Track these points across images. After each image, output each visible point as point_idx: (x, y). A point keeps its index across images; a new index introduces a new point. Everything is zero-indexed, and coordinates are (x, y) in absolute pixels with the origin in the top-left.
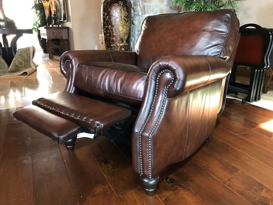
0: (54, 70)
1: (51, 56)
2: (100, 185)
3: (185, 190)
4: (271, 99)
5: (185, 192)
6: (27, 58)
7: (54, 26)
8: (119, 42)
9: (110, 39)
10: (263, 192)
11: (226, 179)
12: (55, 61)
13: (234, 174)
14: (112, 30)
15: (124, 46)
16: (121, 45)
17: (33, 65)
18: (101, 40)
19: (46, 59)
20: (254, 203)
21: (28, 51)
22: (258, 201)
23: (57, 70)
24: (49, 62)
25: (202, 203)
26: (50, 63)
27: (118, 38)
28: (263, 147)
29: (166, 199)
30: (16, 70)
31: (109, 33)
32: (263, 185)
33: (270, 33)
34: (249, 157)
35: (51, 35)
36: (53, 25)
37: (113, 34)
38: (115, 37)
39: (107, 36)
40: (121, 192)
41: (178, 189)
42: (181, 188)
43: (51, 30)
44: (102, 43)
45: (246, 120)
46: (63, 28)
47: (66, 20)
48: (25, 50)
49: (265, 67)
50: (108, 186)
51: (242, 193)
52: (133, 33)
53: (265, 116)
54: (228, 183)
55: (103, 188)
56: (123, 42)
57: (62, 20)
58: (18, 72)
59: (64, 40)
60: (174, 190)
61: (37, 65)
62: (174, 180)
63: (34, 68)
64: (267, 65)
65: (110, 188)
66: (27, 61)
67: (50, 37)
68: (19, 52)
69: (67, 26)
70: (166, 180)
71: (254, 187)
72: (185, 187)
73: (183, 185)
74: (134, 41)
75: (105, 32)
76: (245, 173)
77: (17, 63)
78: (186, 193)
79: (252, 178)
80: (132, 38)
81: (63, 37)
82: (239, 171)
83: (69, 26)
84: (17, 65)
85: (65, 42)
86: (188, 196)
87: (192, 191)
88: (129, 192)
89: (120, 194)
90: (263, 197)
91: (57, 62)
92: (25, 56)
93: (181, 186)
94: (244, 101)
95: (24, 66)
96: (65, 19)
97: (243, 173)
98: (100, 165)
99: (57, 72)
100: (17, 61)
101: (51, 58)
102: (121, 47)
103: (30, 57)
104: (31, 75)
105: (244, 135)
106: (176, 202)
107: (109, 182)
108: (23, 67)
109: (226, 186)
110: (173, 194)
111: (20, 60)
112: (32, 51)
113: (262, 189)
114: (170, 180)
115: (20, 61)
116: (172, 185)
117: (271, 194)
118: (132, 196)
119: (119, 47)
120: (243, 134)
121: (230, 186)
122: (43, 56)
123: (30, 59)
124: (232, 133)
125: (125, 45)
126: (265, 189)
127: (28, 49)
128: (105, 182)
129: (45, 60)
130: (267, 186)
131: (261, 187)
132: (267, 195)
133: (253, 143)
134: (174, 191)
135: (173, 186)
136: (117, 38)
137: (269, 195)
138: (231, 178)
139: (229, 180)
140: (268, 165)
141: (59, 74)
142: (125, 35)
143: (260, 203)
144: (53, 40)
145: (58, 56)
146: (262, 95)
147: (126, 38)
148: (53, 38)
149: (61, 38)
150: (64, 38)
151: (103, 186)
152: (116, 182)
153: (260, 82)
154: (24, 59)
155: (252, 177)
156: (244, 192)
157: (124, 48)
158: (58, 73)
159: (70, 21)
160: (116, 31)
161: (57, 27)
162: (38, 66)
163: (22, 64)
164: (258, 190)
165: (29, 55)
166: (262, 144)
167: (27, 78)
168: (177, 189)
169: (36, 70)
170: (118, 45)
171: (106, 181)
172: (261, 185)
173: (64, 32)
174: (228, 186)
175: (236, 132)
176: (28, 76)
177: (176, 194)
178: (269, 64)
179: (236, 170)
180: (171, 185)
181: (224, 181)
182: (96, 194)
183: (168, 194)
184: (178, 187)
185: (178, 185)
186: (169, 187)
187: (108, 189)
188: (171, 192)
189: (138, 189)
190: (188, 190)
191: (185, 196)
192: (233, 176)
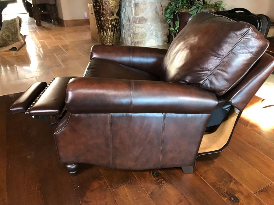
0: (44, 42)
1: (38, 22)
2: (97, 180)
3: (168, 184)
5: (168, 185)
6: (14, 30)
8: (109, 16)
9: (100, 12)
10: (232, 184)
11: (203, 172)
12: (43, 29)
13: (210, 166)
14: (102, 3)
15: (115, 20)
16: (111, 18)
17: (21, 38)
18: (90, 10)
19: (33, 26)
20: (222, 194)
21: (14, 24)
22: (226, 193)
24: (37, 31)
25: (181, 195)
26: (38, 33)
27: (109, 11)
28: (238, 138)
29: (151, 193)
30: (3, 44)
31: (98, 6)
32: (232, 177)
33: (258, 21)
35: (37, 0)
37: (103, 7)
38: (106, 10)
39: (96, 9)
40: (114, 186)
41: (162, 182)
42: (164, 182)
44: (92, 14)
48: (11, 23)
50: (103, 181)
51: (214, 185)
52: (124, 4)
54: (204, 175)
55: (100, 183)
56: (113, 15)
58: (7, 46)
59: (51, 5)
60: (159, 184)
61: (23, 35)
62: (160, 174)
63: (22, 41)
65: (105, 183)
66: (14, 33)
67: (36, 2)
68: (5, 24)
70: (153, 174)
71: (225, 179)
72: (168, 180)
73: (166, 178)
74: (125, 13)
75: (95, 5)
76: (220, 165)
77: (4, 37)
78: (168, 186)
80: (122, 8)
81: (49, 2)
84: (4, 39)
85: (52, 7)
86: (170, 189)
87: (174, 184)
88: (122, 186)
89: (114, 189)
90: (231, 189)
91: (46, 31)
92: (12, 29)
93: (165, 179)
95: (12, 39)
97: (218, 165)
100: (4, 35)
101: (39, 24)
102: (112, 20)
103: (17, 29)
104: (20, 50)
106: (159, 195)
107: (105, 176)
108: (11, 41)
109: (202, 178)
110: (158, 188)
111: (7, 33)
112: (19, 23)
113: (231, 181)
114: (156, 174)
115: (7, 35)
116: (158, 179)
117: (238, 186)
118: (124, 190)
119: (110, 21)
121: (205, 178)
123: (17, 32)
125: (116, 18)
126: (233, 181)
127: (14, 21)
128: (101, 177)
129: (33, 28)
130: (236, 178)
131: (231, 179)
135: (158, 180)
136: (107, 11)
137: (236, 187)
138: (207, 171)
139: (205, 172)
140: (240, 156)
141: (50, 48)
142: (115, 8)
144: (39, 5)
145: (45, 22)
147: (116, 11)
148: (39, 3)
150: (51, 3)
151: (99, 181)
152: (110, 177)
154: (11, 32)
155: (225, 169)
156: (216, 184)
157: (114, 21)
160: (106, 4)
162: (27, 37)
163: (9, 38)
164: (227, 182)
165: (15, 27)
167: (17, 53)
168: (161, 182)
169: (25, 43)
170: (108, 18)
172: (231, 177)
176: (18, 51)
181: (201, 174)
182: (94, 190)
183: (153, 188)
184: (162, 181)
185: (162, 179)
186: (155, 180)
187: (103, 183)
188: (156, 186)
189: (129, 184)
190: (171, 184)
191: (168, 189)
192: (209, 168)
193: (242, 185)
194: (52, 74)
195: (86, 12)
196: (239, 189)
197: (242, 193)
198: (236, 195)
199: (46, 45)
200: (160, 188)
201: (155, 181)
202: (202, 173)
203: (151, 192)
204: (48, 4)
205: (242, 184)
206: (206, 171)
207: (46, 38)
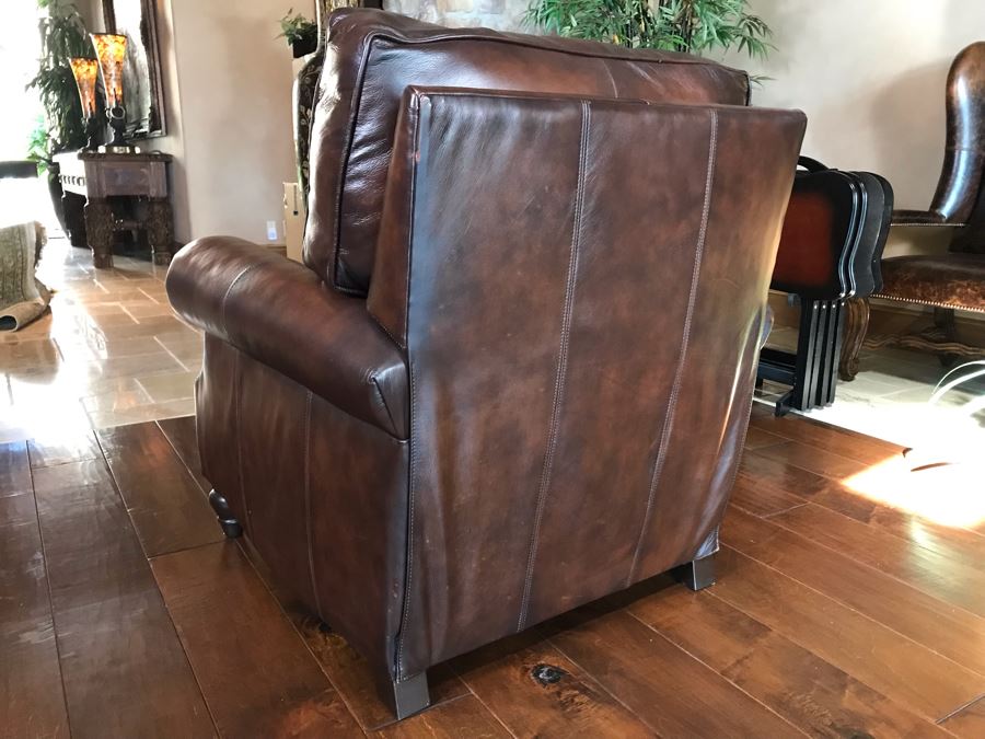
0: (117, 308)
1: (103, 256)
2: (310, 702)
3: (600, 705)
4: (867, 400)
5: (600, 708)
6: (12, 264)
7: (116, 149)
10: (847, 696)
11: (731, 661)
12: (117, 276)
13: (756, 642)
17: (37, 291)
18: (291, 202)
19: (82, 268)
20: (818, 731)
21: (17, 241)
22: (833, 726)
23: (129, 309)
24: (95, 280)
26: (100, 285)
28: (844, 554)
29: (537, 737)
32: (845, 674)
33: (852, 186)
34: (800, 586)
35: (104, 183)
36: (109, 147)
40: (382, 721)
41: (576, 700)
42: (586, 699)
43: (104, 164)
44: (296, 213)
45: (791, 470)
46: (149, 157)
47: (160, 128)
48: (8, 238)
49: (843, 295)
50: (337, 704)
51: (780, 703)
53: (848, 453)
54: (735, 672)
55: (323, 714)
57: (146, 129)
59: (149, 202)
60: (563, 705)
61: (49, 289)
62: (563, 673)
63: (40, 300)
64: (849, 289)
65: (344, 710)
66: (13, 275)
67: (100, 191)
69: (163, 151)
70: (536, 675)
71: (817, 682)
72: (599, 693)
73: (590, 687)
75: (307, 175)
76: (790, 638)
78: (602, 712)
79: (810, 653)
81: (148, 190)
82: (771, 634)
83: (169, 153)
85: (156, 208)
86: (608, 722)
87: (624, 704)
88: (413, 719)
89: (380, 730)
90: (849, 712)
91: (127, 279)
92: (6, 259)
93: (584, 691)
94: (783, 408)
96: (155, 125)
97: (784, 638)
98: (307, 636)
99: (128, 317)
101: (102, 264)
103: (24, 261)
104: (29, 328)
105: (786, 517)
107: (342, 690)
109: (731, 682)
110: (561, 720)
112: (35, 239)
113: (843, 687)
114: (548, 674)
116: (557, 689)
117: (872, 702)
118: (424, 732)
120: (782, 515)
121: (742, 681)
122: (72, 257)
123: (24, 270)
124: (748, 513)
126: (852, 687)
127: (16, 233)
128: (328, 693)
129: (80, 273)
130: (859, 677)
131: (840, 679)
132: (861, 704)
133: (813, 541)
134: (564, 710)
135: (559, 694)
137: (867, 705)
139: (739, 662)
140: (860, 608)
141: (138, 322)
143: (837, 730)
144: (111, 200)
145: (128, 259)
146: (837, 387)
148: (112, 193)
149: (142, 193)
150: (153, 193)
151: (320, 704)
152: (363, 691)
153: (830, 342)
155: (812, 651)
156: (787, 697)
158: (134, 319)
159: (176, 134)
161: (125, 154)
162: (55, 295)
164: (830, 690)
165: (20, 253)
166: (841, 544)
167: (14, 337)
168: (573, 701)
169: (48, 310)
171: (330, 690)
172: (840, 674)
173: (154, 172)
174: (736, 683)
175: (759, 510)
176: (18, 330)
177: (570, 719)
178: (854, 284)
179: (762, 629)
180: (552, 690)
181: (725, 667)
182: (298, 735)
183: (542, 721)
184: (575, 696)
185: (575, 689)
186: (545, 695)
187: (338, 713)
188: (553, 713)
189: (442, 710)
190: (610, 703)
191: (600, 721)
192: (752, 650)
193: (884, 698)
194: (143, 389)
195: (274, 223)
196: (877, 711)
197: (891, 724)
198: (871, 732)
199: (125, 315)
200: (568, 719)
201: (548, 697)
202: (729, 664)
203: (535, 734)
204: (144, 197)
205: (889, 697)
206: (740, 658)
207: (126, 298)
